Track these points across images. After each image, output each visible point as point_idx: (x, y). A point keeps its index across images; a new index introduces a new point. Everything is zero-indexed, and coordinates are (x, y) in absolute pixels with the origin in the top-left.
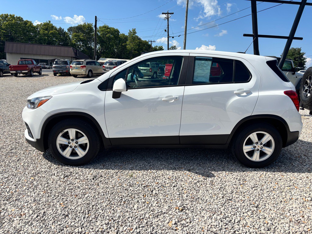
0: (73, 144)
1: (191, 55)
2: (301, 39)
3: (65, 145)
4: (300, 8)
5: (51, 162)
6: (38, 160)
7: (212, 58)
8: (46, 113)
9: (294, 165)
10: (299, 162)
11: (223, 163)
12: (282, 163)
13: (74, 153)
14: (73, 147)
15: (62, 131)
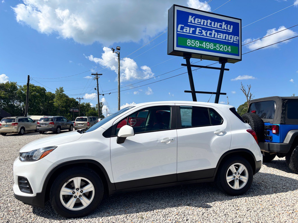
0: (78, 193)
1: (176, 105)
2: (225, 94)
3: (68, 196)
4: (221, 72)
5: (48, 218)
6: (31, 219)
7: (192, 107)
8: (51, 164)
9: (262, 189)
10: (263, 186)
11: (211, 195)
12: (252, 189)
13: (78, 204)
14: (78, 197)
15: (67, 181)
